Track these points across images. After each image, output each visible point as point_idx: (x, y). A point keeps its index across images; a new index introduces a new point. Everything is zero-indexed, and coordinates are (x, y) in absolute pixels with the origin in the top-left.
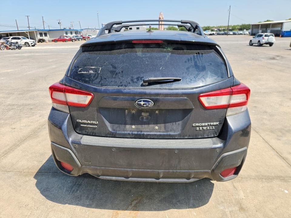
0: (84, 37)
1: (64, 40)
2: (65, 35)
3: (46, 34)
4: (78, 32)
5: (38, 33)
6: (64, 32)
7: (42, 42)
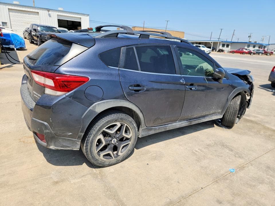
0: (267, 52)
1: (242, 53)
2: (246, 48)
3: (228, 46)
4: (262, 46)
5: (221, 44)
6: (247, 45)
7: (220, 52)
